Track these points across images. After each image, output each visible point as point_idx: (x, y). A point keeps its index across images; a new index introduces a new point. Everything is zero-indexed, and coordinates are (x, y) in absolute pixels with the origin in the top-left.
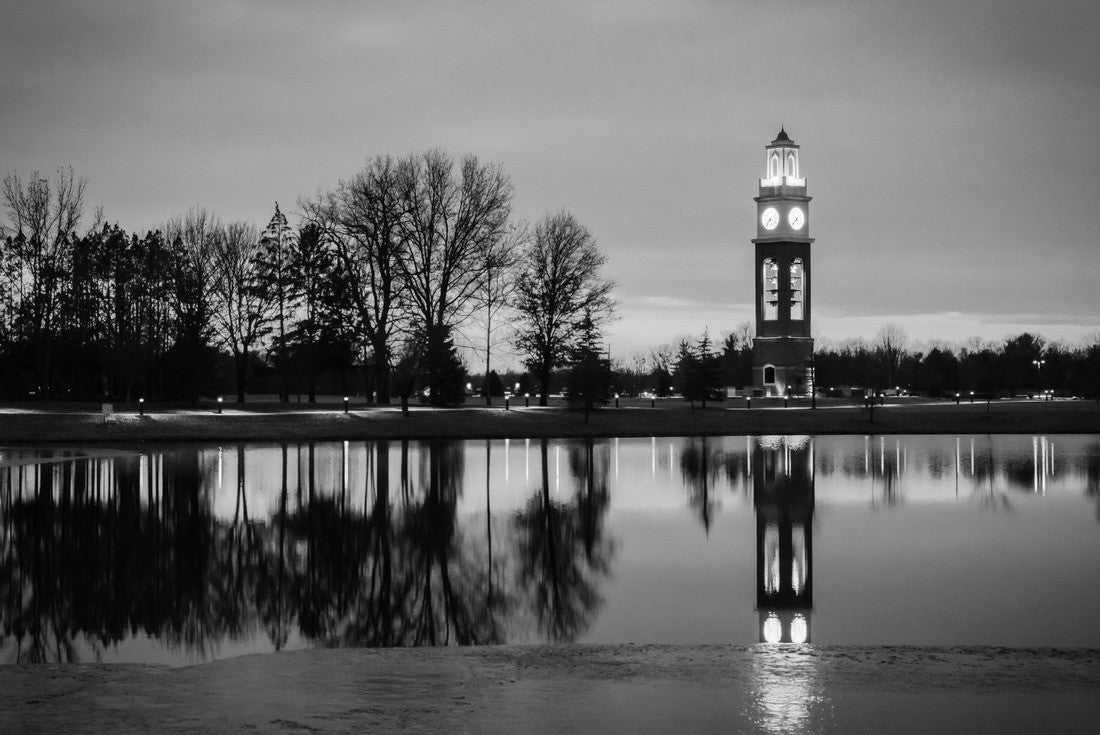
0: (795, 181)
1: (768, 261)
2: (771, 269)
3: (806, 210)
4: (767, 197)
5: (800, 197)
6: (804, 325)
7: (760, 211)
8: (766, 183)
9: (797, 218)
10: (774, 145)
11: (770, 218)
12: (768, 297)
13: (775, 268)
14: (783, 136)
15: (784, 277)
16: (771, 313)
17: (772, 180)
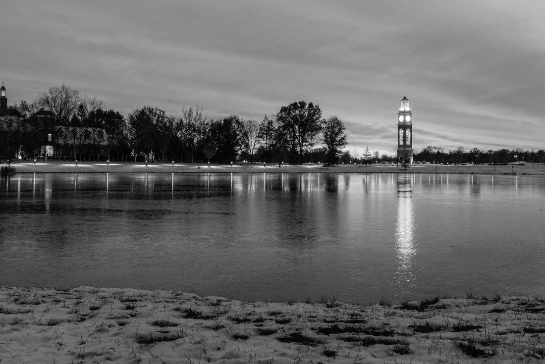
0: (408, 109)
1: (401, 129)
2: (402, 131)
3: (411, 116)
4: (401, 113)
5: (410, 113)
6: (410, 146)
7: (399, 116)
8: (401, 110)
9: (408, 119)
10: (403, 100)
11: (401, 119)
12: (401, 139)
13: (403, 131)
14: (405, 98)
15: (405, 134)
16: (402, 143)
17: (402, 109)
